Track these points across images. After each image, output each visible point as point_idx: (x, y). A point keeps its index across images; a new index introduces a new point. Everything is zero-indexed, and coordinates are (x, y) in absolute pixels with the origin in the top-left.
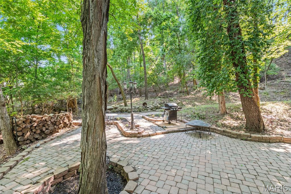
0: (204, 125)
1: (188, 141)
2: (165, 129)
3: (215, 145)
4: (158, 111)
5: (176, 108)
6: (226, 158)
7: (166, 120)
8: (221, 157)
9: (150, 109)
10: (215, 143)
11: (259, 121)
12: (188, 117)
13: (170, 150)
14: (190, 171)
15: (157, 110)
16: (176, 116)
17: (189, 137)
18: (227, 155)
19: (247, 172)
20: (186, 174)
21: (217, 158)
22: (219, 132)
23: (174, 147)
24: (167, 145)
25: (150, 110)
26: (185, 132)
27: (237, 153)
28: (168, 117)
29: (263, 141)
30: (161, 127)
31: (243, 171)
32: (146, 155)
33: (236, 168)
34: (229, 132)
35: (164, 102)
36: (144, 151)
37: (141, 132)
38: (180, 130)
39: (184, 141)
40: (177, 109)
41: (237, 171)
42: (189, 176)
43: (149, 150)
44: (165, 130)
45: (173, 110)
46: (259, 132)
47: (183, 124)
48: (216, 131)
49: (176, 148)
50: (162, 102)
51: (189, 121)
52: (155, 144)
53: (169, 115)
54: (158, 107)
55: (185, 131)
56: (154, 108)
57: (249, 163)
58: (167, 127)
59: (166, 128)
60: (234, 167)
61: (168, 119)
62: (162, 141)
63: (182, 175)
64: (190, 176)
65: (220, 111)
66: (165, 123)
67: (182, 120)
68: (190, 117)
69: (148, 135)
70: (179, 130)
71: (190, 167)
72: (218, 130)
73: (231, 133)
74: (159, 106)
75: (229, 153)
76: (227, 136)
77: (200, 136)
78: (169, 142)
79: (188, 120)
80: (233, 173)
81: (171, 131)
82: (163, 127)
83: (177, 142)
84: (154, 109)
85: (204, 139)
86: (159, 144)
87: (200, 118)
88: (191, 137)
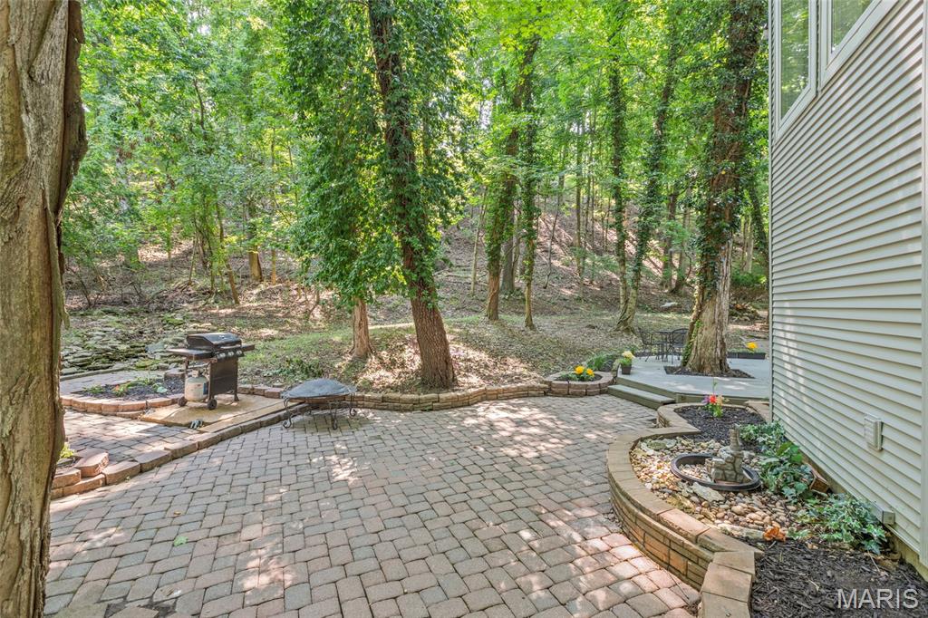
0: (342, 390)
1: (305, 447)
2: (202, 429)
3: (379, 437)
4: (122, 370)
5: (235, 350)
6: (416, 459)
7: (196, 398)
8: (407, 460)
9: (73, 365)
10: (377, 434)
11: (447, 364)
12: (269, 377)
13: (263, 492)
14: (360, 523)
15: (117, 365)
16: (237, 376)
17: (300, 436)
18: (416, 453)
19: (465, 473)
20: (353, 535)
21: (401, 467)
22: (372, 404)
23: (271, 478)
24: (241, 479)
25: (74, 369)
26: (279, 425)
27: (432, 442)
28: (206, 385)
29: (459, 404)
30: (181, 425)
31: (458, 474)
32: (182, 539)
33: (445, 473)
34: (395, 399)
35: (141, 333)
36: (158, 529)
37: (97, 466)
38: (261, 422)
39: (292, 450)
40: (239, 352)
41: (451, 478)
42: (364, 534)
43: (178, 520)
44: (201, 432)
45: (227, 358)
46: (447, 388)
47: (264, 402)
48: (363, 404)
49: (278, 477)
50: (131, 332)
51: (278, 387)
52: (191, 489)
53: (211, 377)
54: (118, 351)
55: (279, 420)
56: (97, 359)
57: (460, 455)
58: (207, 420)
59: (205, 424)
60: (440, 472)
61: (206, 392)
62: (216, 474)
63: (346, 542)
64: (366, 533)
65: (356, 348)
66: (191, 408)
67: (253, 389)
68: (275, 374)
69: (133, 468)
70: (257, 423)
71: (354, 513)
72: (370, 399)
73: (399, 399)
74: (123, 347)
75: (418, 447)
76: (390, 410)
77: (334, 424)
78: (244, 467)
79: (274, 386)
80: (445, 485)
81: (230, 431)
82: (188, 426)
83: (273, 461)
84: (99, 365)
85: (346, 430)
86: (210, 486)
87: (307, 373)
88: (307, 435)
